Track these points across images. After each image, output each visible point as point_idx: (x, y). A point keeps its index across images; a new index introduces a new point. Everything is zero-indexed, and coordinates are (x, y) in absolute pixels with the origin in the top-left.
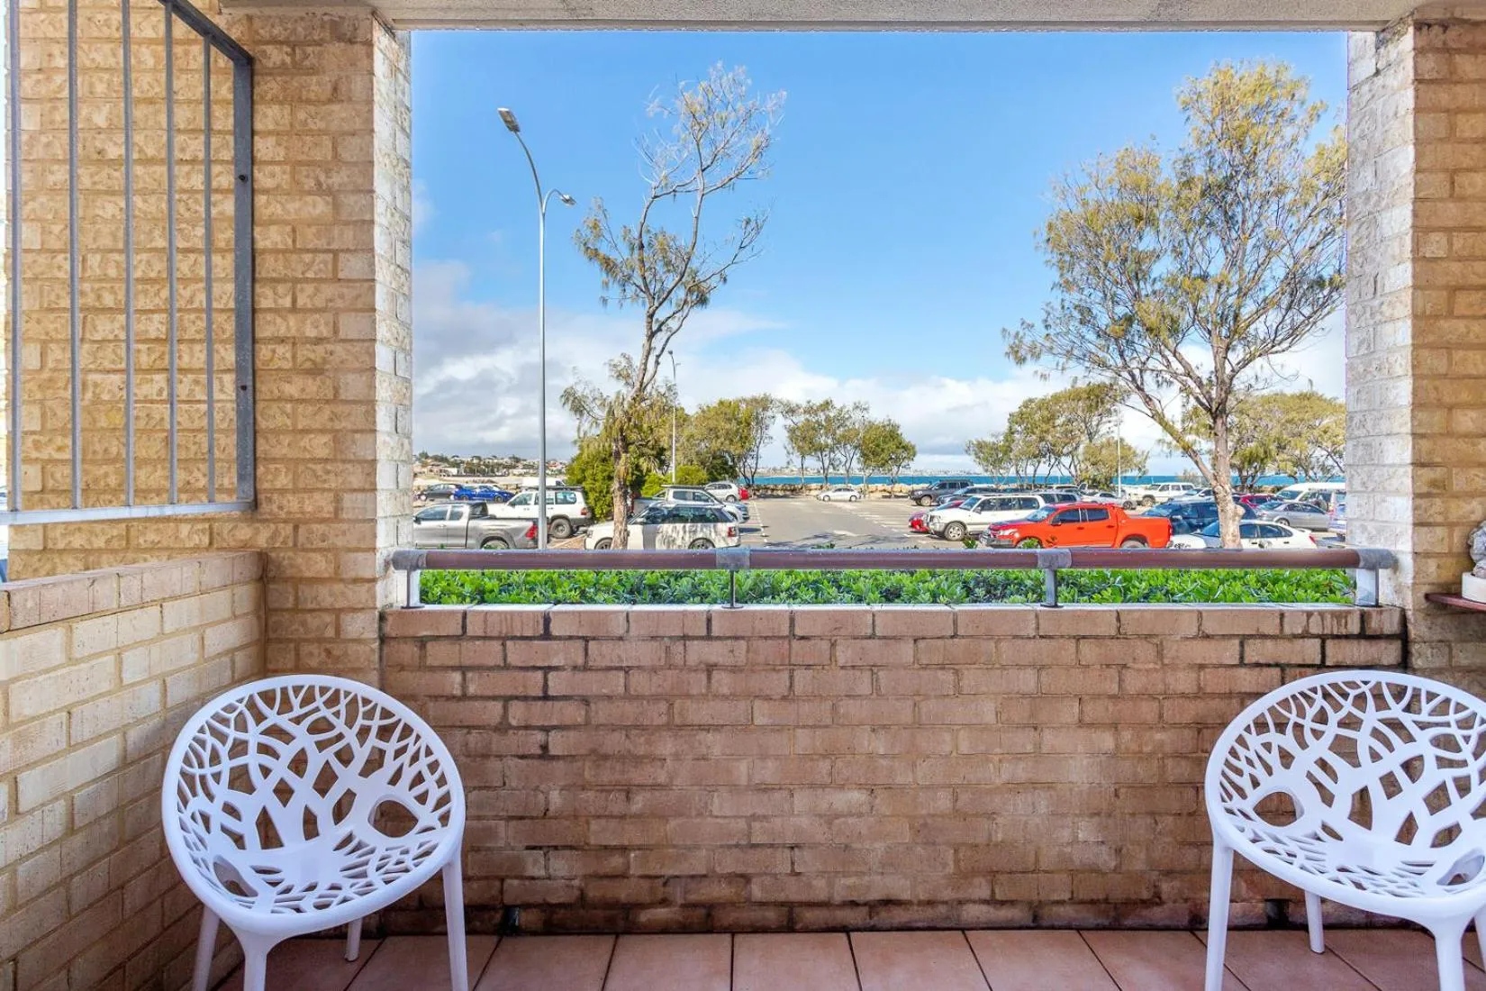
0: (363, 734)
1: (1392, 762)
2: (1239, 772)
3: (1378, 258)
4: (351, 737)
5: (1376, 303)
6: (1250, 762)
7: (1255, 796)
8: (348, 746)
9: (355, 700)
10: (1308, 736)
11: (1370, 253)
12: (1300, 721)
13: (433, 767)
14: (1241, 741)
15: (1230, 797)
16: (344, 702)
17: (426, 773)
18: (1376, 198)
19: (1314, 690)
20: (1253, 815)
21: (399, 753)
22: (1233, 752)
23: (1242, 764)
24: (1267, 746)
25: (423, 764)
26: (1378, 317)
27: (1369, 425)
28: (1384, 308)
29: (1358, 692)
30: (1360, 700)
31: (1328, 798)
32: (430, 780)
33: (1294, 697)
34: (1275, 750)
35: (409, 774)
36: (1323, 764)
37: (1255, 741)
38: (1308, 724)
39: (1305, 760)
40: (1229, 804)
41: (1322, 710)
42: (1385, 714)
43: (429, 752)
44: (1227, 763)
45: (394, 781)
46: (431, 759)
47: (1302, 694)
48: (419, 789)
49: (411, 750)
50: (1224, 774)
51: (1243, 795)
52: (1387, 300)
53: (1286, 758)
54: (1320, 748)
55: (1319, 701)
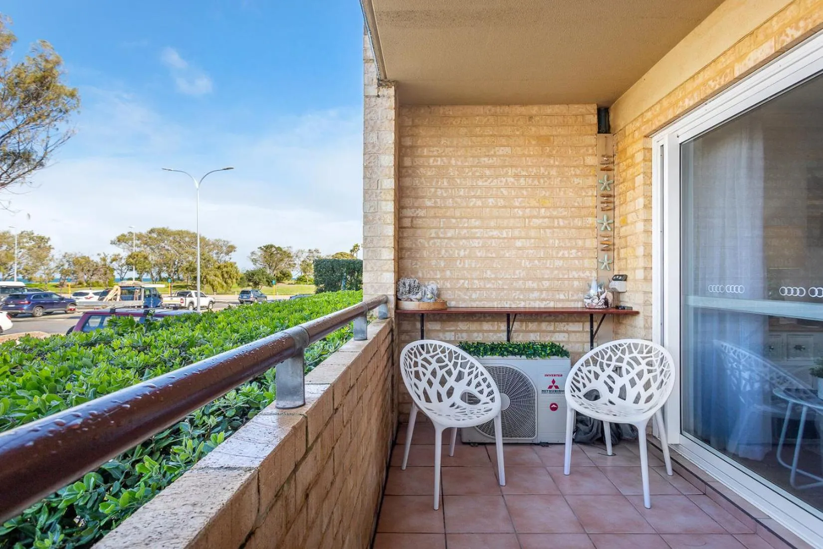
0: (455, 365)
1: (633, 374)
2: (579, 382)
3: (379, 173)
4: (451, 366)
5: (378, 191)
6: (583, 378)
7: (584, 391)
8: (450, 369)
9: (451, 351)
10: (605, 366)
11: (375, 170)
12: (602, 361)
13: (485, 380)
14: (580, 370)
15: (574, 391)
16: (447, 352)
17: (482, 382)
18: (377, 148)
19: (607, 348)
20: (582, 397)
21: (469, 374)
22: (576, 374)
23: (580, 379)
24: (590, 372)
25: (480, 379)
26: (379, 198)
27: (375, 242)
28: (382, 194)
29: (623, 347)
30: (623, 352)
31: (611, 390)
32: (484, 386)
33: (600, 351)
34: (592, 372)
35: (474, 382)
36: (610, 377)
37: (585, 370)
38: (605, 362)
39: (603, 376)
40: (573, 393)
41: (610, 356)
42: (631, 355)
43: (482, 374)
44: (574, 379)
45: (469, 384)
46: (483, 377)
47: (603, 350)
48: (479, 388)
49: (475, 373)
50: (572, 383)
51: (580, 391)
52: (383, 192)
53: (597, 376)
54: (609, 371)
55: (609, 352)
